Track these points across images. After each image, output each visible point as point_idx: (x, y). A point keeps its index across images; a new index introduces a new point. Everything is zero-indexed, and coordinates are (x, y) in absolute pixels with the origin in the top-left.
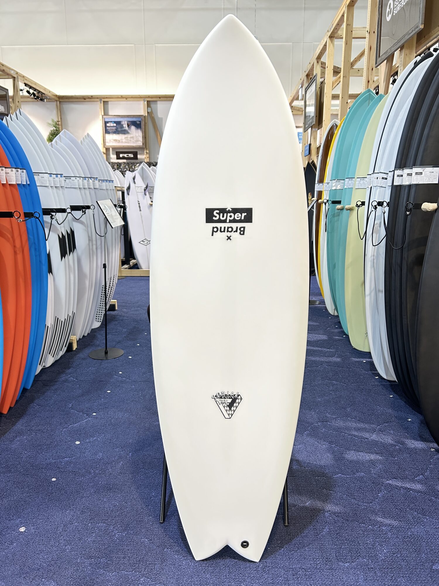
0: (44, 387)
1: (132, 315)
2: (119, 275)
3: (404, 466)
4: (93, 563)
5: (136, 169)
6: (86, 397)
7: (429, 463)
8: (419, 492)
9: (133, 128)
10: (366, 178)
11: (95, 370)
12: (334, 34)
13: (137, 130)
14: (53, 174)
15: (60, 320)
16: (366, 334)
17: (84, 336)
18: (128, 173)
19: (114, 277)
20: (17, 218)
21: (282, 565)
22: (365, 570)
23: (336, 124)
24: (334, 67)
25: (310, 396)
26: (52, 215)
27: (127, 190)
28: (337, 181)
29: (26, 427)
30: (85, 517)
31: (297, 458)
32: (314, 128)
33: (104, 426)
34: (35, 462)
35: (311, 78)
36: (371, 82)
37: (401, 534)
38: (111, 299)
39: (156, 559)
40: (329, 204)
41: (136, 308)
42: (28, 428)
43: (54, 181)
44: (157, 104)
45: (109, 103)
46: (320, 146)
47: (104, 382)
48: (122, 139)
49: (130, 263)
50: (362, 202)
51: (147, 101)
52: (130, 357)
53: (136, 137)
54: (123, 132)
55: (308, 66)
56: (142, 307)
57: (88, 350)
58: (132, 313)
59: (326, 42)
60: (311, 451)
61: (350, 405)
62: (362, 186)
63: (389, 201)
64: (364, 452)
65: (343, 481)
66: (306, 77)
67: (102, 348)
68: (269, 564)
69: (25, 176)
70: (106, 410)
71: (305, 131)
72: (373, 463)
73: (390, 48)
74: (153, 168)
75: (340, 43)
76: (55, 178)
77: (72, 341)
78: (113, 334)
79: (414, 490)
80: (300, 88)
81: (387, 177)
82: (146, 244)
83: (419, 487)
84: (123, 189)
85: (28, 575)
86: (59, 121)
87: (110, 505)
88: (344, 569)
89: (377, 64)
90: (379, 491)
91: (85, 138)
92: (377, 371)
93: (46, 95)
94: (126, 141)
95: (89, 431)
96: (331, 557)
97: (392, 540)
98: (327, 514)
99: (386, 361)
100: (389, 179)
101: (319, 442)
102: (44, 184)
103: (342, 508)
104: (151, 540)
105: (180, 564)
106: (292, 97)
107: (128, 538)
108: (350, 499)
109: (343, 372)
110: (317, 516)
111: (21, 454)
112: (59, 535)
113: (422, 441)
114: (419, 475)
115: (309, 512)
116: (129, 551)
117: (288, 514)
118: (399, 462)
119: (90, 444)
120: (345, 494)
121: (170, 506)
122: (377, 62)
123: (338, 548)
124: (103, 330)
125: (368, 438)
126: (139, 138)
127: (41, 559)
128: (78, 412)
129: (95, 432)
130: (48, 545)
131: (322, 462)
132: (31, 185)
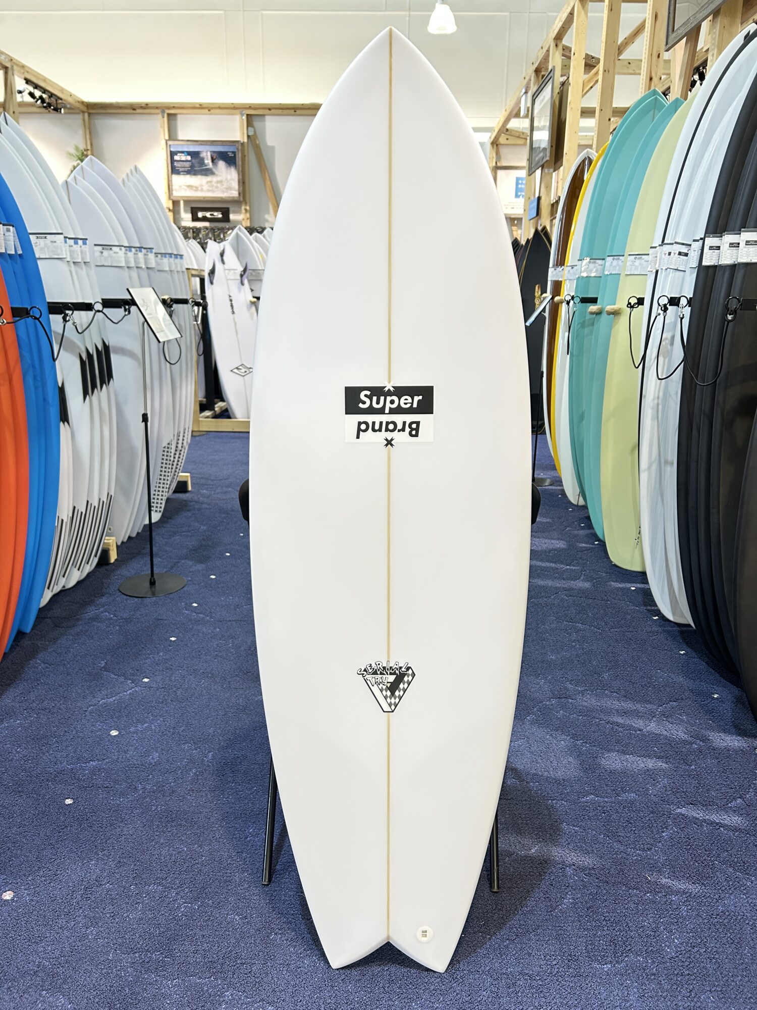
0: (57, 630)
1: (217, 501)
2: (195, 429)
3: (708, 782)
4: (137, 960)
5: (226, 238)
6: (132, 649)
7: (753, 775)
8: (736, 829)
9: (221, 164)
10: (647, 254)
13: (229, 168)
14: (70, 238)
15: (91, 504)
16: (637, 540)
17: (130, 538)
18: (211, 244)
19: (184, 433)
21: (488, 968)
22: (641, 978)
23: (589, 158)
24: (587, 55)
25: (537, 650)
26: (66, 315)
27: (209, 274)
28: (591, 261)
29: (20, 702)
30: (124, 872)
31: (513, 765)
32: (546, 168)
33: (163, 702)
34: (35, 768)
35: (543, 76)
36: (655, 79)
37: (705, 909)
38: (180, 471)
39: (255, 955)
40: (575, 303)
41: (224, 488)
42: (25, 705)
43: (70, 251)
44: (264, 121)
45: (179, 117)
46: (557, 202)
47: (166, 622)
48: (201, 186)
49: (214, 407)
50: (638, 299)
51: (247, 115)
52: (213, 577)
53: (228, 181)
54: (203, 173)
55: (538, 53)
57: (136, 563)
58: (217, 498)
59: (573, 8)
60: (539, 752)
61: (608, 668)
62: (637, 270)
63: (692, 296)
64: (635, 755)
65: (598, 809)
66: (534, 73)
68: (464, 965)
69: (12, 238)
70: (167, 672)
71: (531, 173)
72: (650, 774)
73: (694, 14)
74: (256, 235)
75: (600, 10)
76: (72, 246)
77: (108, 547)
78: (182, 534)
79: (727, 826)
80: (522, 94)
81: (687, 252)
82: (243, 374)
83: (735, 820)
84: (203, 273)
85: (16, 984)
86: (88, 150)
87: (171, 849)
88: (601, 975)
89: (669, 45)
90: (663, 828)
91: (130, 174)
92: (657, 606)
93: (65, 100)
94: (209, 189)
95: (135, 712)
96: (577, 953)
97: (688, 921)
98: (570, 871)
99: (674, 589)
100: (692, 254)
101: (554, 735)
102: (56, 255)
103: (596, 860)
104: (246, 918)
105: (298, 963)
106: (508, 112)
107: (204, 914)
108: (611, 843)
109: (594, 608)
110: (551, 874)
111: (10, 753)
112: (76, 908)
113: (739, 735)
114: (735, 799)
115: (536, 867)
116: (204, 940)
117: (498, 870)
118: (699, 773)
119: (138, 736)
120: (601, 832)
121: (282, 853)
122: (669, 41)
123: (590, 936)
124: (165, 527)
125: (642, 728)
126: (231, 183)
127: (41, 952)
128: (116, 677)
129: (147, 714)
130: (55, 926)
131: (559, 773)
132: (24, 256)
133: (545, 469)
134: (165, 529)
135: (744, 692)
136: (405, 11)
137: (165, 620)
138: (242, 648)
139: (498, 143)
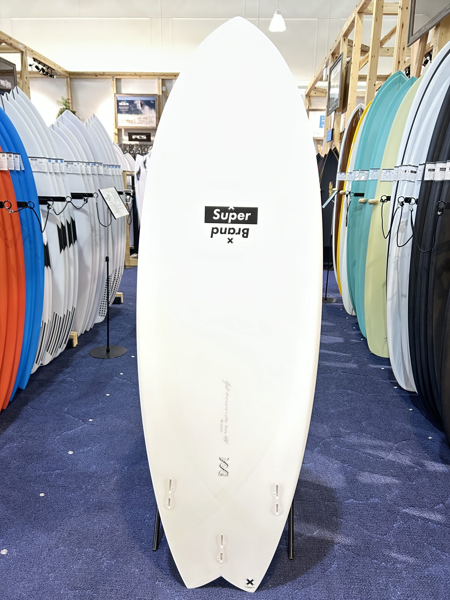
0: (41, 388)
2: (126, 265)
3: (423, 492)
4: (77, 595)
5: (148, 152)
6: (83, 401)
8: (438, 523)
9: (146, 108)
10: (393, 169)
11: (95, 370)
12: (363, 9)
13: (151, 110)
14: (53, 159)
15: (59, 316)
16: (386, 339)
17: (86, 331)
18: (138, 156)
19: (119, 269)
20: (8, 209)
23: (361, 109)
24: (362, 45)
25: (323, 406)
26: (49, 205)
27: (137, 174)
28: (361, 171)
29: (17, 433)
30: (72, 540)
32: (338, 112)
33: (100, 434)
34: (23, 474)
35: (336, 57)
36: (401, 63)
37: (417, 573)
38: (117, 291)
39: (146, 594)
40: (351, 196)
42: (20, 434)
43: (53, 166)
44: (172, 83)
45: (122, 80)
46: (344, 132)
47: (104, 384)
48: (135, 120)
50: (387, 197)
51: (162, 79)
53: (150, 118)
54: (136, 112)
55: (333, 44)
57: (89, 347)
59: (354, 18)
60: (321, 471)
61: (365, 418)
62: (388, 178)
63: (418, 198)
64: (379, 474)
65: (355, 508)
66: (331, 56)
67: (104, 345)
69: (19, 161)
70: (103, 416)
71: (328, 114)
72: (388, 487)
73: (425, 25)
75: (370, 20)
76: (54, 164)
77: (72, 337)
78: (116, 329)
79: (433, 521)
80: (324, 67)
81: (416, 171)
83: (438, 517)
84: (133, 173)
86: (69, 99)
87: (100, 527)
89: (409, 44)
90: (394, 521)
91: (90, 119)
92: (396, 380)
93: (56, 70)
94: (139, 122)
95: (83, 440)
97: (407, 580)
98: (337, 547)
99: (406, 370)
100: (419, 173)
101: (331, 461)
103: (353, 540)
104: (142, 570)
106: (316, 77)
107: (117, 567)
108: (362, 530)
109: (359, 380)
111: (10, 463)
112: (43, 561)
113: (443, 463)
114: (439, 504)
115: (316, 544)
116: (117, 583)
117: (293, 546)
118: (418, 487)
119: (84, 455)
120: (357, 523)
122: (410, 41)
123: (347, 588)
125: (384, 457)
126: (152, 119)
127: (21, 588)
128: (73, 418)
129: (90, 441)
130: (30, 571)
131: (333, 484)
132: (25, 171)
136: (257, 18)
137: (104, 383)
139: (310, 95)
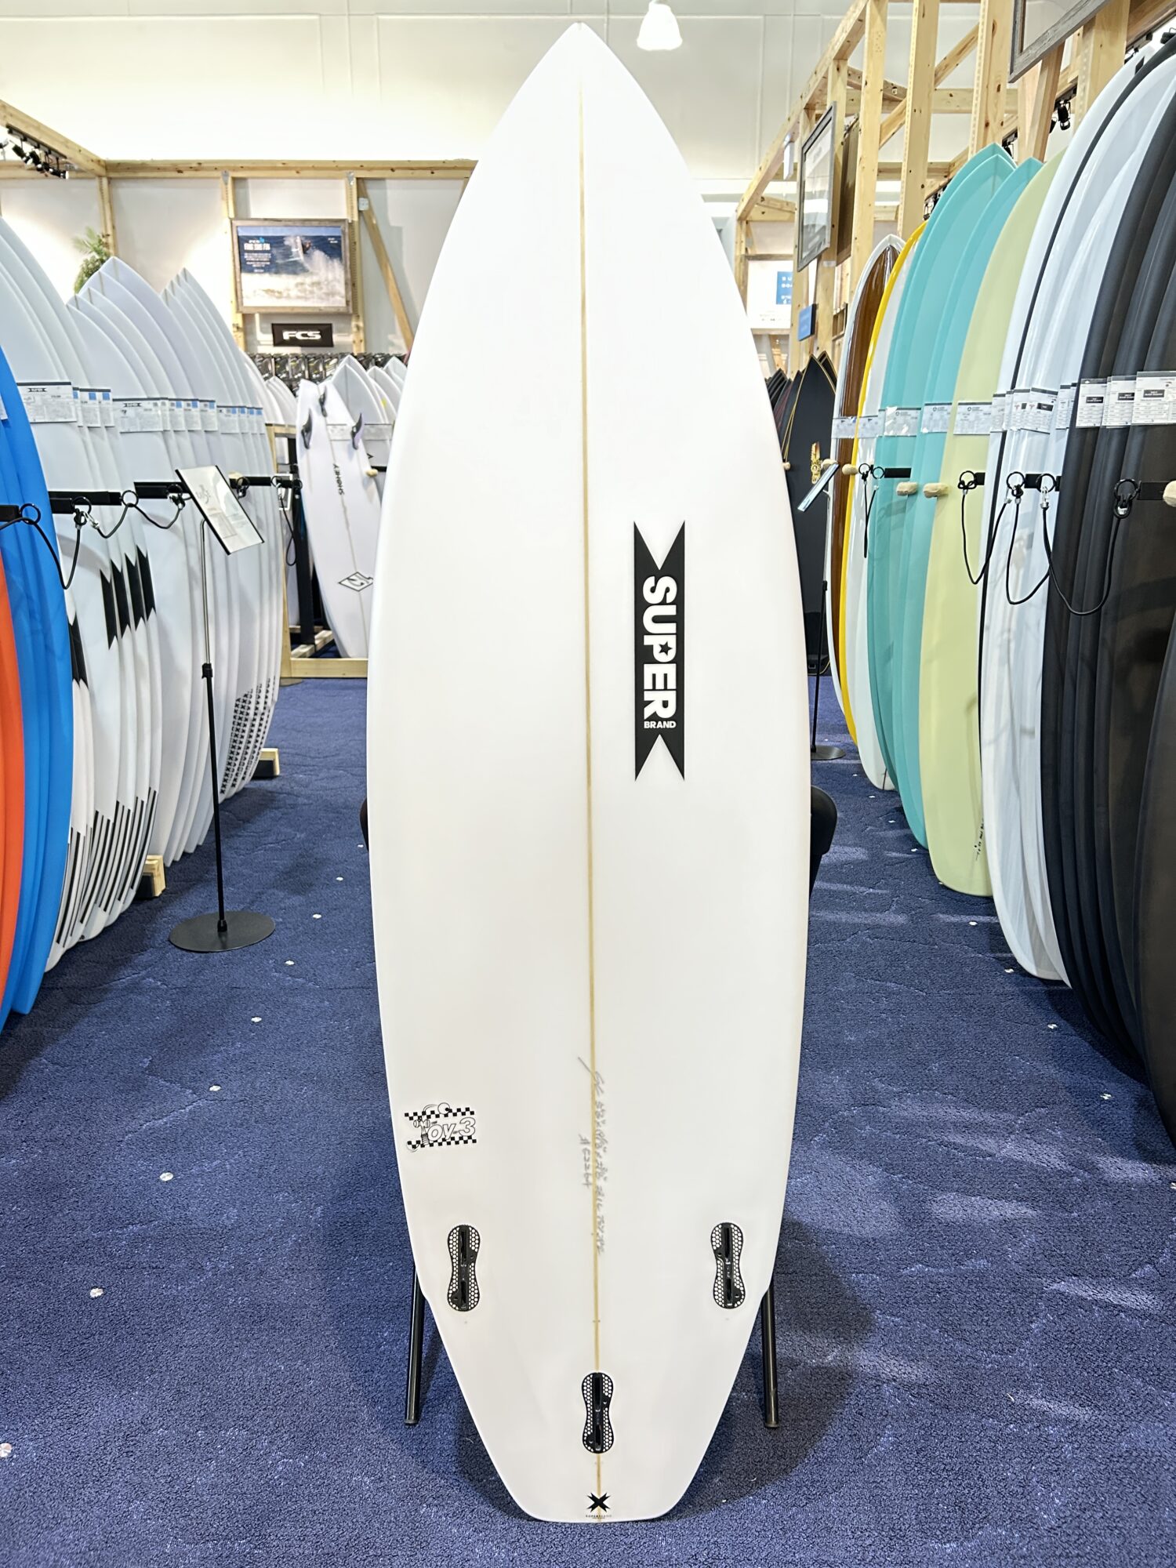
0: (72, 1008)
1: (321, 792)
2: (285, 675)
3: (1099, 1238)
4: (211, 1554)
5: (328, 374)
6: (191, 1038)
8: (1145, 1315)
9: (318, 255)
10: (990, 403)
13: (330, 262)
14: (82, 390)
15: (123, 807)
16: (978, 847)
17: (185, 854)
18: (305, 385)
19: (268, 686)
23: (893, 249)
24: (885, 84)
25: (827, 1027)
26: (80, 514)
27: (303, 433)
28: (900, 411)
29: (16, 1130)
30: (186, 1409)
32: (825, 260)
33: (242, 1125)
34: (42, 1239)
35: (818, 117)
36: (993, 125)
37: (1100, 1448)
38: (263, 745)
39: (397, 1541)
40: (876, 478)
41: (332, 771)
42: (24, 1133)
43: (83, 410)
44: (384, 187)
45: (250, 182)
47: (245, 991)
48: (288, 289)
49: (314, 639)
50: (976, 475)
51: (358, 179)
52: (317, 916)
53: (328, 283)
54: (290, 268)
55: (809, 81)
56: (349, 769)
57: (196, 895)
58: (321, 786)
59: (864, 12)
60: (835, 1195)
61: (938, 1054)
62: (973, 428)
63: (1060, 475)
64: (984, 1196)
65: (929, 1287)
66: (803, 111)
68: (727, 1549)
70: (247, 1075)
71: (800, 269)
72: (1009, 1227)
73: (1055, 25)
74: (374, 369)
75: (906, 16)
76: (86, 402)
77: (150, 871)
78: (268, 846)
79: (1131, 1309)
80: (785, 143)
81: (1051, 404)
82: (358, 588)
83: (1143, 1300)
84: (292, 431)
86: (108, 235)
87: (259, 1369)
88: (942, 1561)
89: (1015, 73)
90: (1032, 1316)
91: (175, 282)
92: (1011, 952)
93: (70, 159)
94: (300, 294)
95: (198, 1142)
96: (904, 1524)
97: (1075, 1467)
98: (888, 1391)
99: (1037, 926)
100: (1060, 408)
101: (857, 1167)
102: (61, 417)
103: (928, 1370)
104: (380, 1480)
105: (466, 1553)
106: (764, 170)
107: (314, 1475)
108: (951, 1342)
109: (914, 957)
110: (860, 1396)
112: (112, 1469)
113: (1145, 1161)
114: (1141, 1265)
115: (835, 1385)
116: (315, 1518)
117: (776, 1392)
118: (1085, 1224)
119: (204, 1182)
120: (935, 1325)
121: (436, 1371)
122: (1015, 67)
123: (922, 1497)
124: (240, 836)
125: (994, 1152)
126: (334, 286)
127: (57, 1544)
128: (168, 1084)
129: (217, 1144)
130: (79, 1499)
131: (868, 1228)
132: (10, 421)
133: (832, 731)
134: (241, 839)
135: (1150, 1090)
136: (603, 14)
137: (243, 988)
138: (366, 1033)
139: (748, 219)
